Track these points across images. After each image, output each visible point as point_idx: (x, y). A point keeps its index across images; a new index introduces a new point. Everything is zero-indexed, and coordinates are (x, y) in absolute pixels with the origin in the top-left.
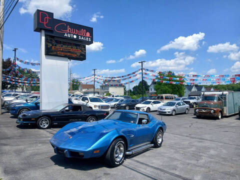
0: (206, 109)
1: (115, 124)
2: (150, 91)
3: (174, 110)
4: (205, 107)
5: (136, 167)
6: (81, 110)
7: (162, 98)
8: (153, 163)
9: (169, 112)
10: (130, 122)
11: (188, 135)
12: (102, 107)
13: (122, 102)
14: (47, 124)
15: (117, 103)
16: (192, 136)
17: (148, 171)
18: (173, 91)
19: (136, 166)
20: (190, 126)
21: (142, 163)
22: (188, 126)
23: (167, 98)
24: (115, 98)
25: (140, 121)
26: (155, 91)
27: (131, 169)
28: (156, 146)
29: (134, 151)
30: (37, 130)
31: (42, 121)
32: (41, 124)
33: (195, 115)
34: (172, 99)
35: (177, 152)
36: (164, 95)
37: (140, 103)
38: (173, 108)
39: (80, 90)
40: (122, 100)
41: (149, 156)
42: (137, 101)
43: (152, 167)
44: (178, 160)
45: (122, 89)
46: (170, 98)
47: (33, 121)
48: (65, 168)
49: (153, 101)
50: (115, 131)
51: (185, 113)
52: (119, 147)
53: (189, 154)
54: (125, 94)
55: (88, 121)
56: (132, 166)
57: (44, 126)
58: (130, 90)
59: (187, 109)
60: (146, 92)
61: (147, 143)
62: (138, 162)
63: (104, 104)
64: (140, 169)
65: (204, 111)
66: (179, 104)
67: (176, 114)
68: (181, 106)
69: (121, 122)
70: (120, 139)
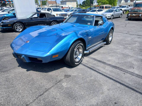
0: (136, 13)
1: (73, 26)
2: (94, 4)
3: (113, 15)
4: (135, 12)
5: (94, 66)
6: (46, 17)
7: (103, 8)
8: (109, 61)
9: (109, 17)
10: (87, 24)
11: (126, 32)
12: (62, 15)
13: (76, 12)
14: (21, 28)
15: (73, 12)
16: (131, 33)
17: (107, 70)
18: (110, 3)
19: (94, 64)
20: (125, 26)
21: (100, 61)
22: (124, 26)
23: (106, 8)
24: (71, 9)
25: (97, 23)
26: (98, 4)
27: (90, 68)
28: (108, 43)
29: (91, 50)
30: (14, 33)
31: (17, 26)
32: (17, 29)
33: (127, 18)
34: (110, 8)
35: (126, 48)
36: (104, 6)
37: (89, 11)
38: (112, 13)
39: (47, 5)
40: (76, 10)
41: (104, 53)
42: (86, 10)
43: (109, 65)
44: (130, 56)
45: (75, 3)
46: (108, 8)
47: (9, 26)
48: (27, 71)
49: (97, 9)
50: (74, 33)
51: (119, 17)
52: (78, 49)
53: (137, 50)
54: (77, 6)
55: (52, 25)
56: (91, 65)
57: (19, 30)
58: (81, 4)
59: (121, 14)
60: (91, 5)
61: (101, 41)
62: (95, 59)
63: (63, 12)
64: (98, 68)
65: (134, 15)
66: (116, 11)
67: (114, 18)
68: (118, 12)
69: (78, 24)
70: (79, 41)
